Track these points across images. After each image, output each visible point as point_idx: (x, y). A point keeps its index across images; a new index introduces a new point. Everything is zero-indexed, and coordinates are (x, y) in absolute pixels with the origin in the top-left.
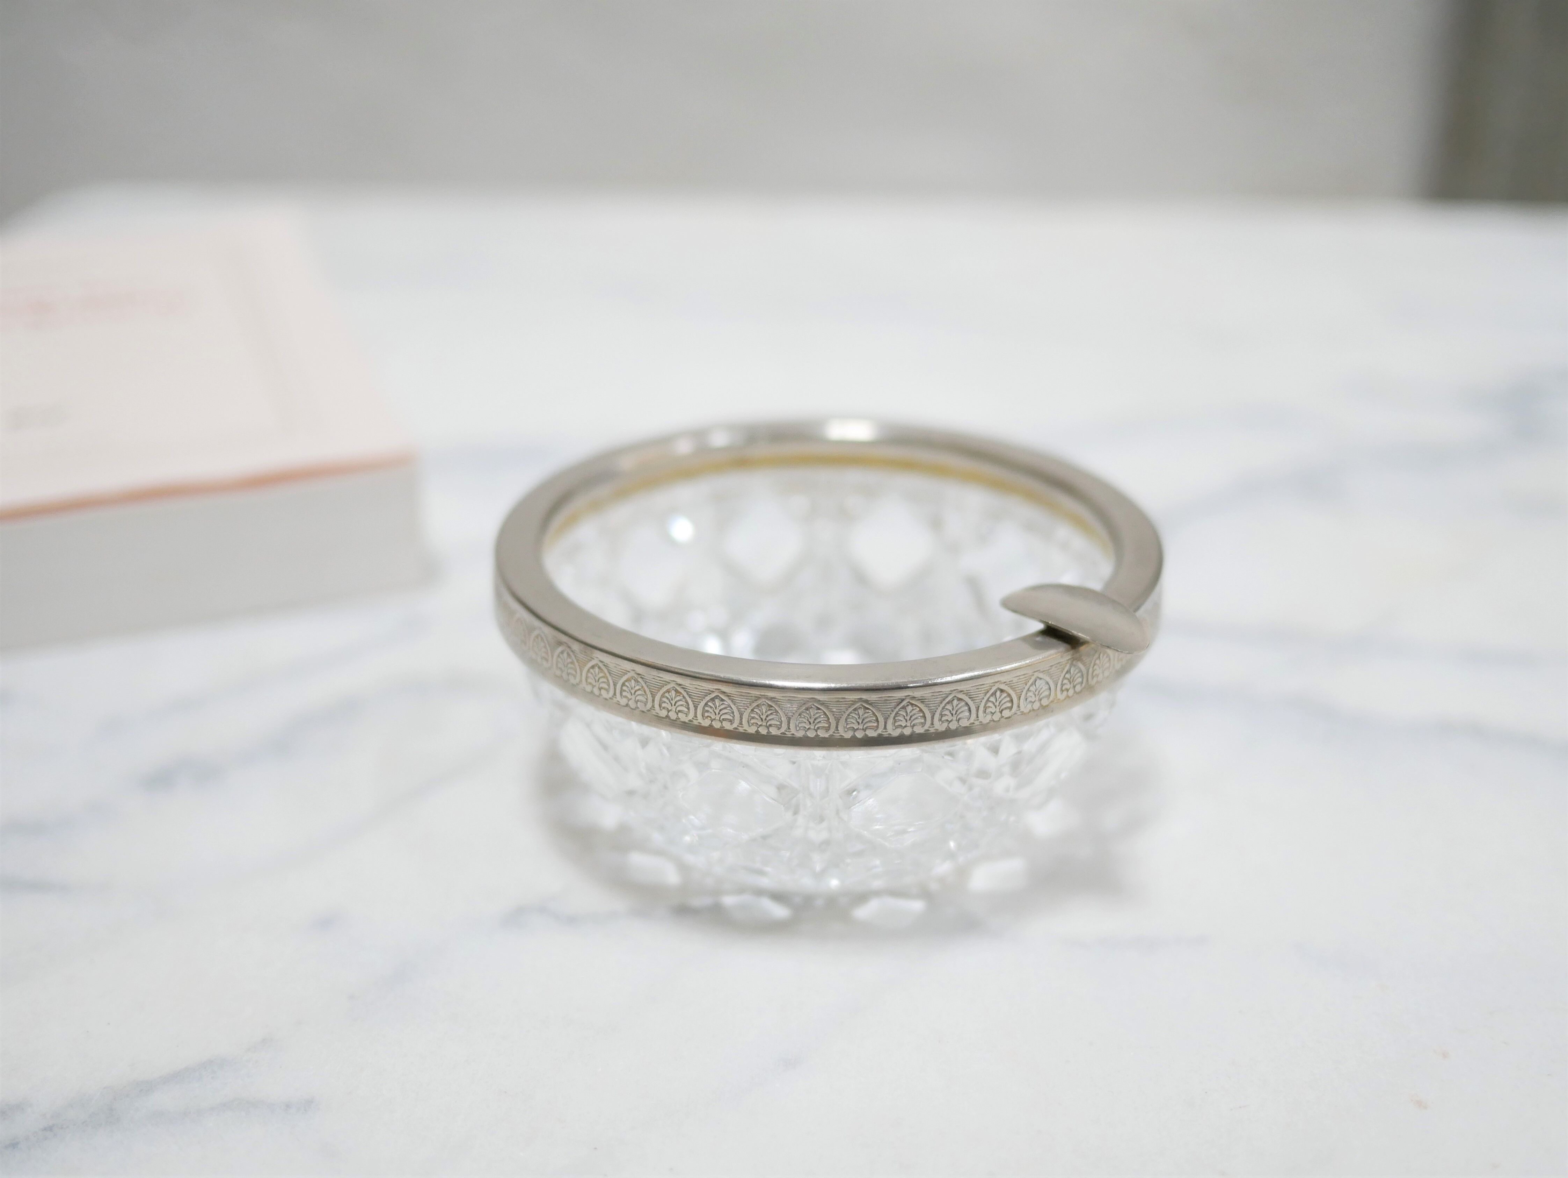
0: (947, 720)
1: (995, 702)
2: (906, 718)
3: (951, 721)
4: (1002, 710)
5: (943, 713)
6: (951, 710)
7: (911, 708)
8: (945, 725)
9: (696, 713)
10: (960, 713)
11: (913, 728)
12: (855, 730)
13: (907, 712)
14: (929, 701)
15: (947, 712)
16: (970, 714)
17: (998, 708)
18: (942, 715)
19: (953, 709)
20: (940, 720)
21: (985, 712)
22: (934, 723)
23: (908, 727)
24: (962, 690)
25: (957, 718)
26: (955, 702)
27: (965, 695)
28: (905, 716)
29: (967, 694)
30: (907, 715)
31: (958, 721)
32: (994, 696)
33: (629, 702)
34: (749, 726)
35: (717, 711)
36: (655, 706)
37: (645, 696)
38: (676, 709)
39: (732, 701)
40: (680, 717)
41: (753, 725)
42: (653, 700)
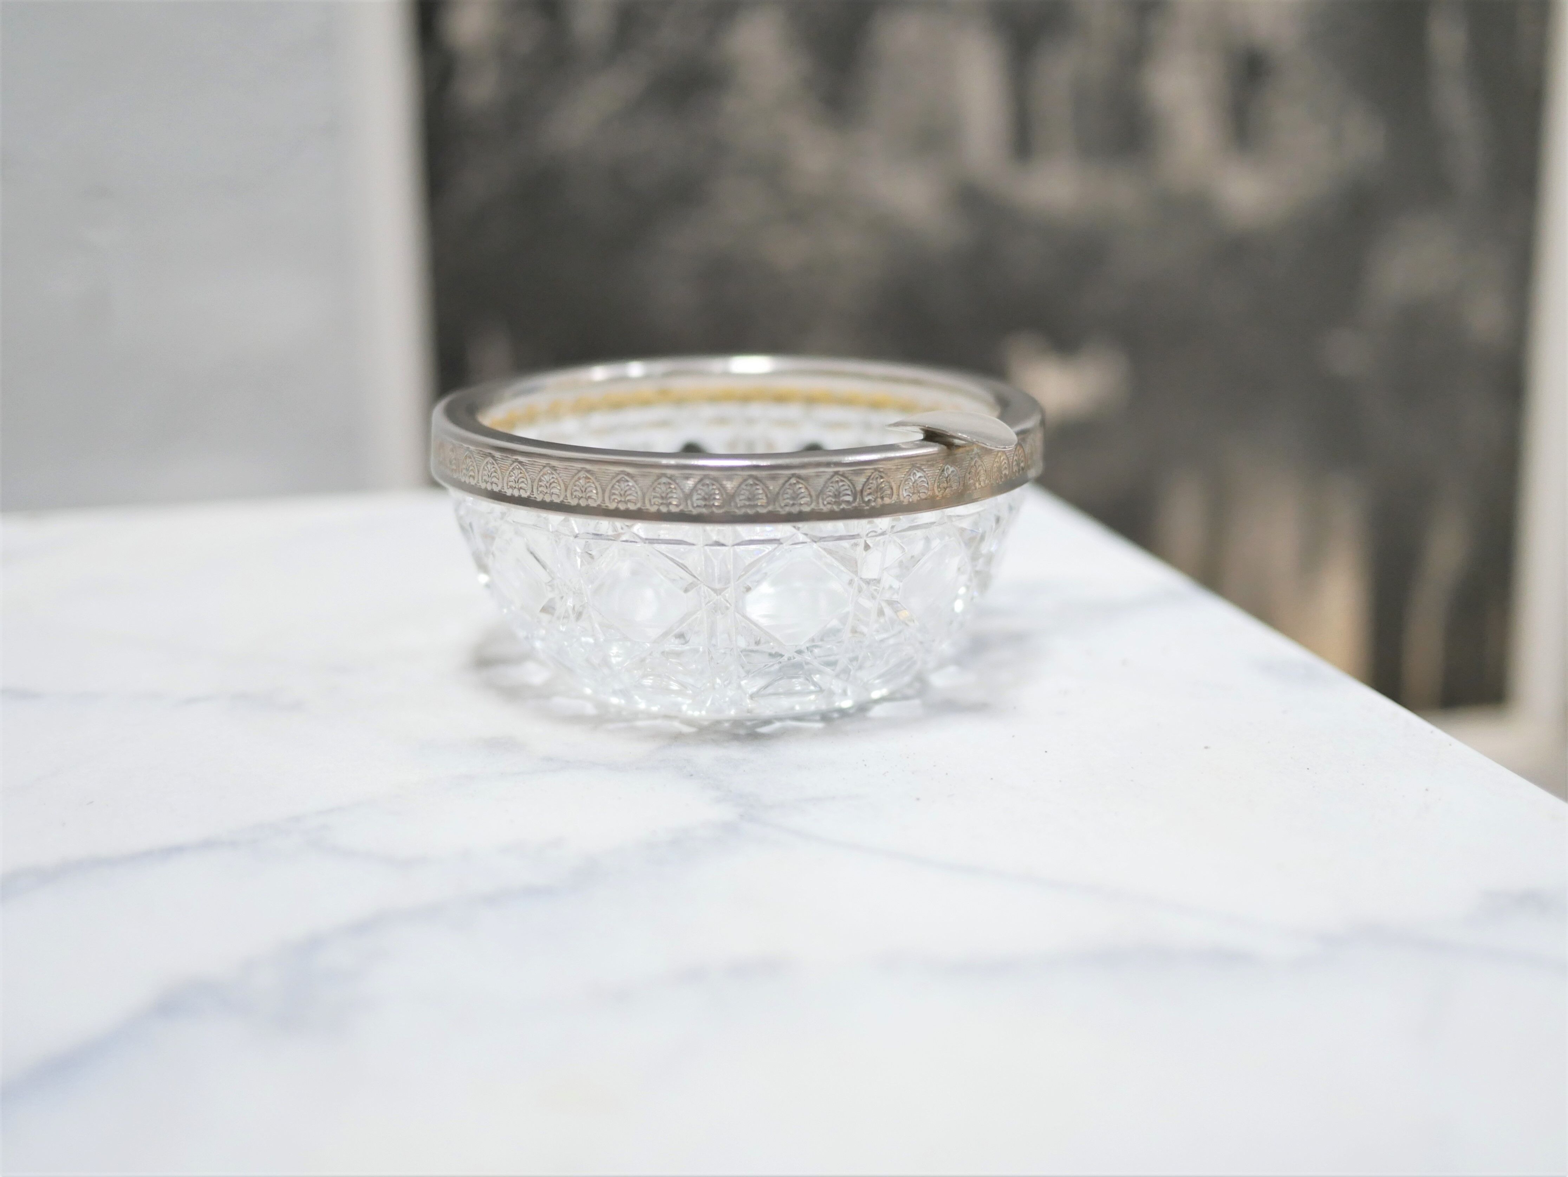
9: (603, 497)
33: (545, 496)
34: (651, 505)
35: (622, 493)
36: (568, 496)
37: (559, 488)
38: (586, 495)
39: (635, 481)
40: (589, 503)
41: (655, 504)
42: (566, 490)
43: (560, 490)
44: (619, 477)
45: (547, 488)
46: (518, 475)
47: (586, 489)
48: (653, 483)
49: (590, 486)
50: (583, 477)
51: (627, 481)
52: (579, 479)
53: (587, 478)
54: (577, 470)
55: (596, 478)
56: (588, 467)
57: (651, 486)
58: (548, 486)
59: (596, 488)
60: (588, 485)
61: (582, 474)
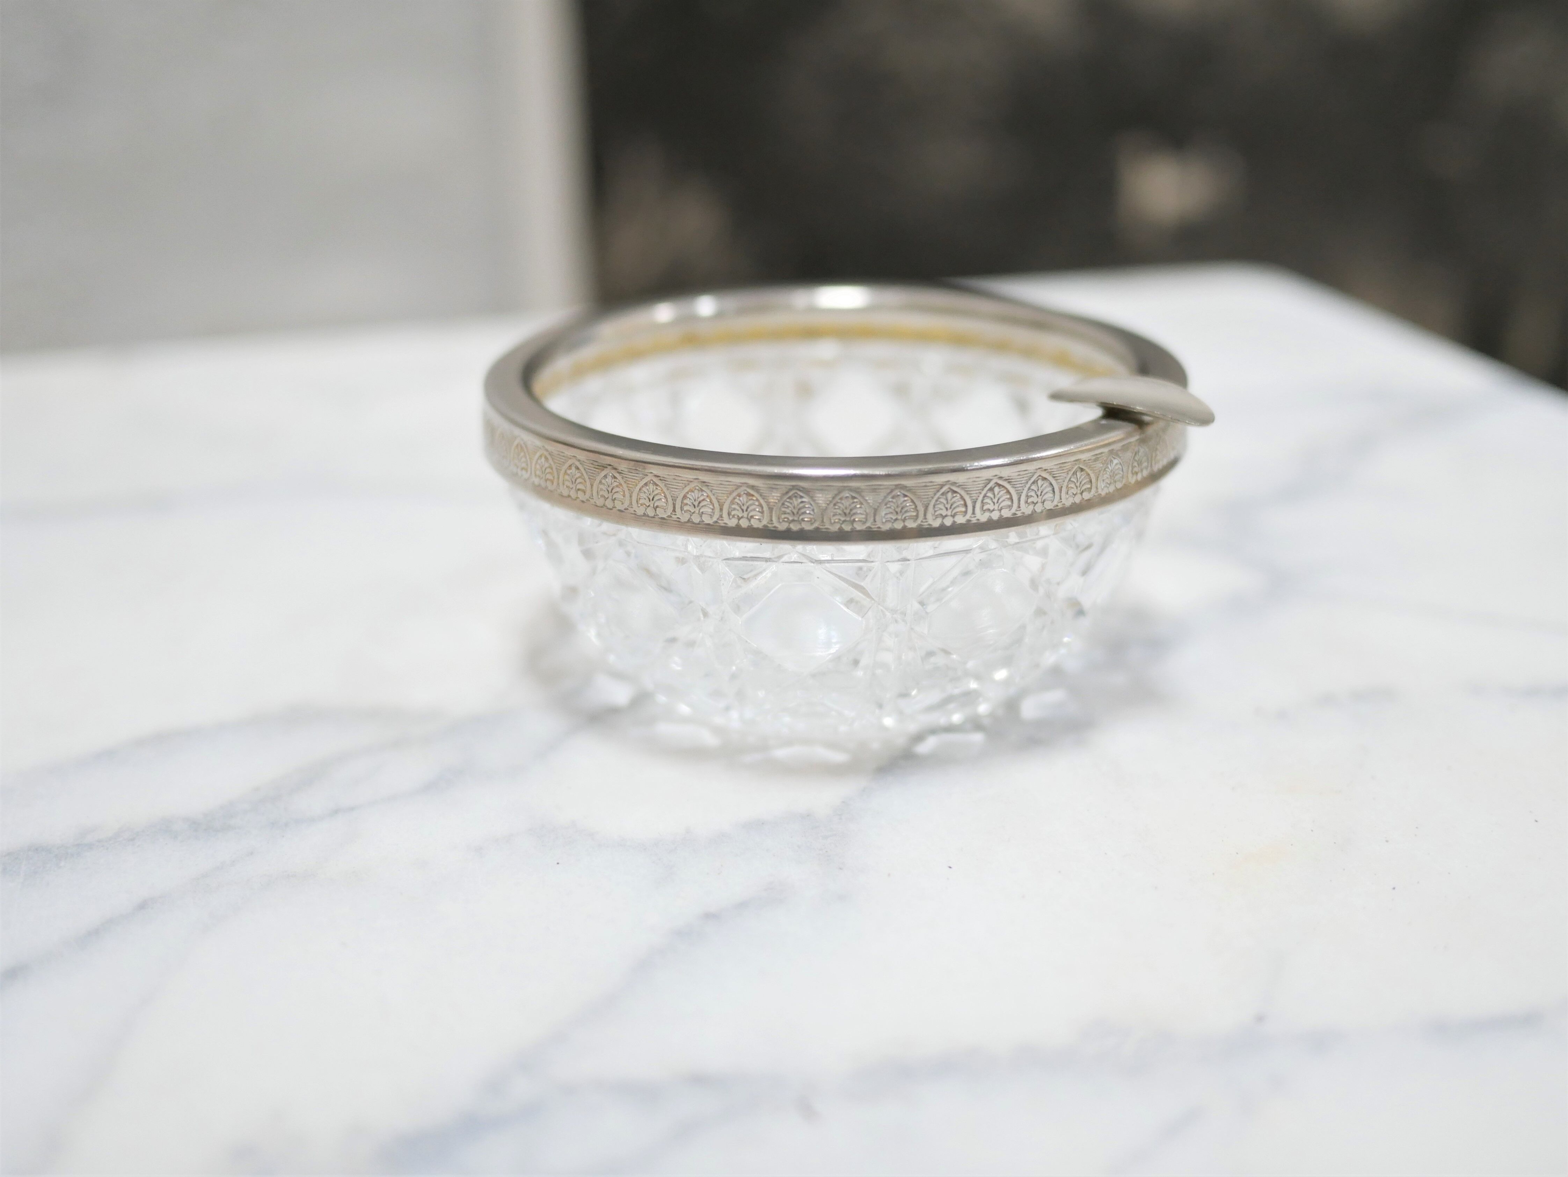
0: (1033, 502)
1: (1076, 482)
2: (993, 501)
3: (1037, 503)
4: (1082, 492)
5: (1029, 494)
6: (1037, 491)
7: (999, 490)
8: (1031, 507)
10: (1045, 494)
11: (1000, 512)
12: (944, 517)
13: (994, 494)
14: (1015, 481)
15: (1033, 494)
16: (1054, 496)
17: (1079, 489)
18: (1028, 497)
19: (1038, 490)
20: (1026, 502)
21: (1068, 493)
22: (1020, 506)
23: (995, 511)
24: (1046, 468)
25: (1042, 499)
26: (1040, 482)
27: (1048, 474)
28: (993, 498)
29: (1050, 473)
30: (995, 497)
31: (1043, 502)
32: (1075, 476)
33: (692, 517)
34: (831, 524)
35: (795, 511)
36: (724, 516)
37: (711, 507)
38: (748, 515)
39: (812, 497)
40: (752, 524)
41: (835, 522)
42: (721, 510)
43: (713, 509)
44: (791, 494)
45: (695, 507)
46: (653, 491)
47: (748, 508)
48: (834, 498)
49: (753, 504)
50: (744, 493)
51: (801, 497)
52: (739, 495)
53: (748, 494)
54: (735, 485)
55: (761, 495)
56: (751, 481)
57: (831, 502)
58: (696, 505)
59: (761, 505)
60: (751, 502)
61: (741, 490)
